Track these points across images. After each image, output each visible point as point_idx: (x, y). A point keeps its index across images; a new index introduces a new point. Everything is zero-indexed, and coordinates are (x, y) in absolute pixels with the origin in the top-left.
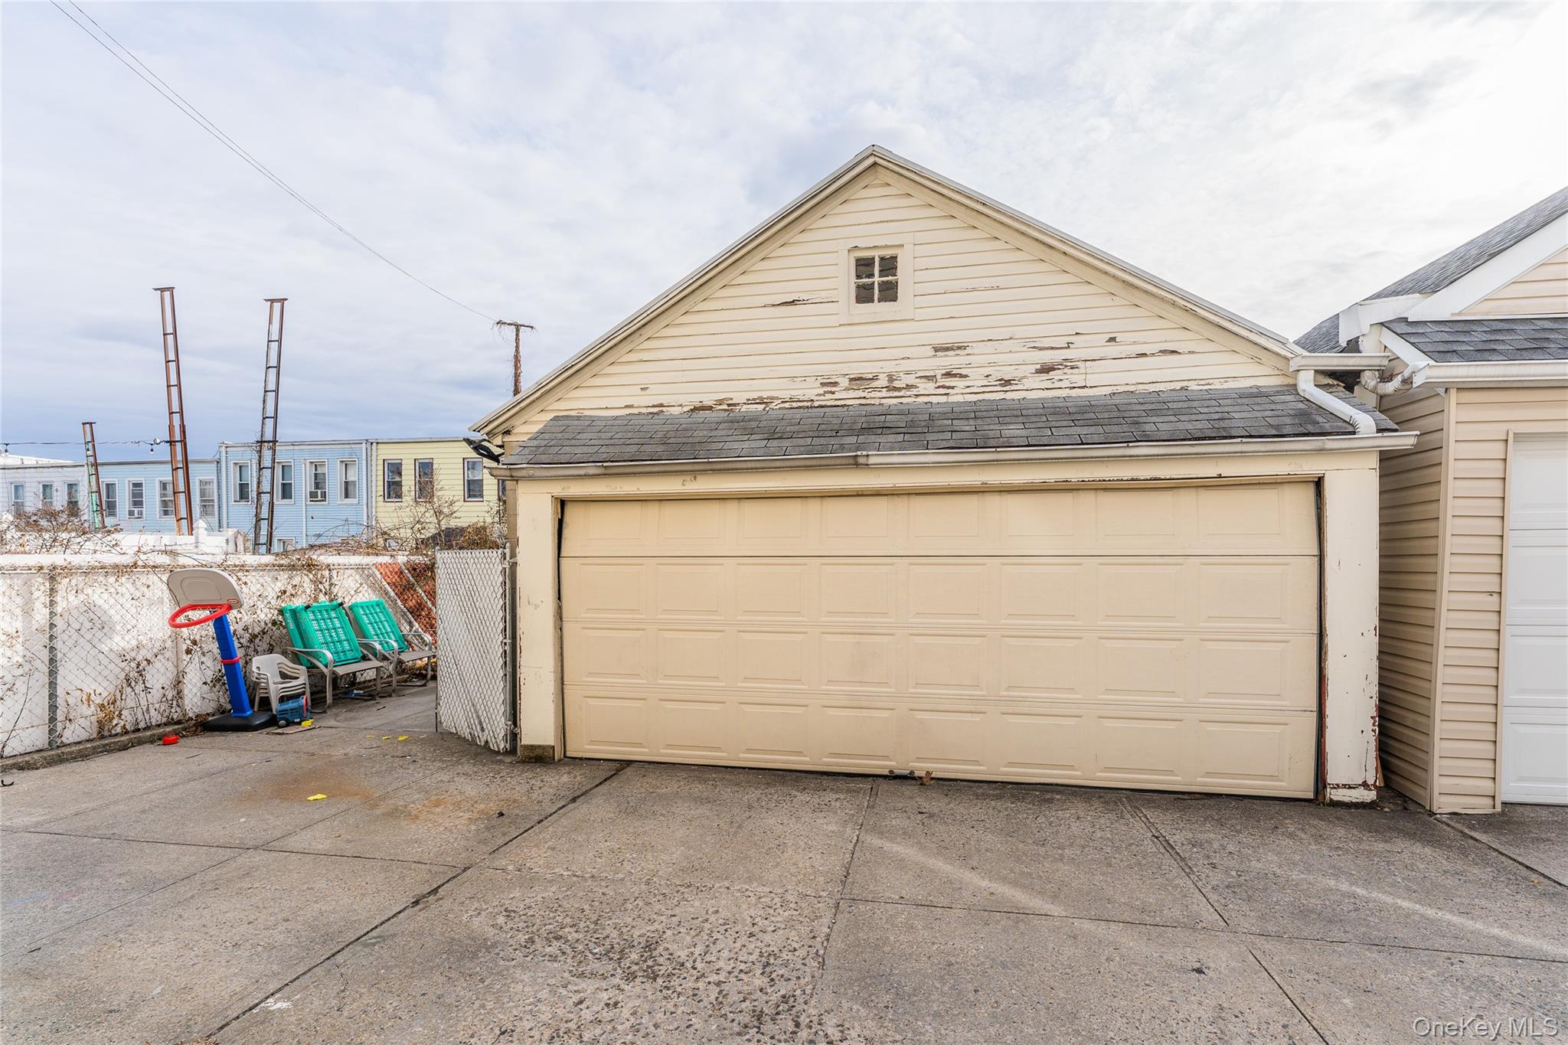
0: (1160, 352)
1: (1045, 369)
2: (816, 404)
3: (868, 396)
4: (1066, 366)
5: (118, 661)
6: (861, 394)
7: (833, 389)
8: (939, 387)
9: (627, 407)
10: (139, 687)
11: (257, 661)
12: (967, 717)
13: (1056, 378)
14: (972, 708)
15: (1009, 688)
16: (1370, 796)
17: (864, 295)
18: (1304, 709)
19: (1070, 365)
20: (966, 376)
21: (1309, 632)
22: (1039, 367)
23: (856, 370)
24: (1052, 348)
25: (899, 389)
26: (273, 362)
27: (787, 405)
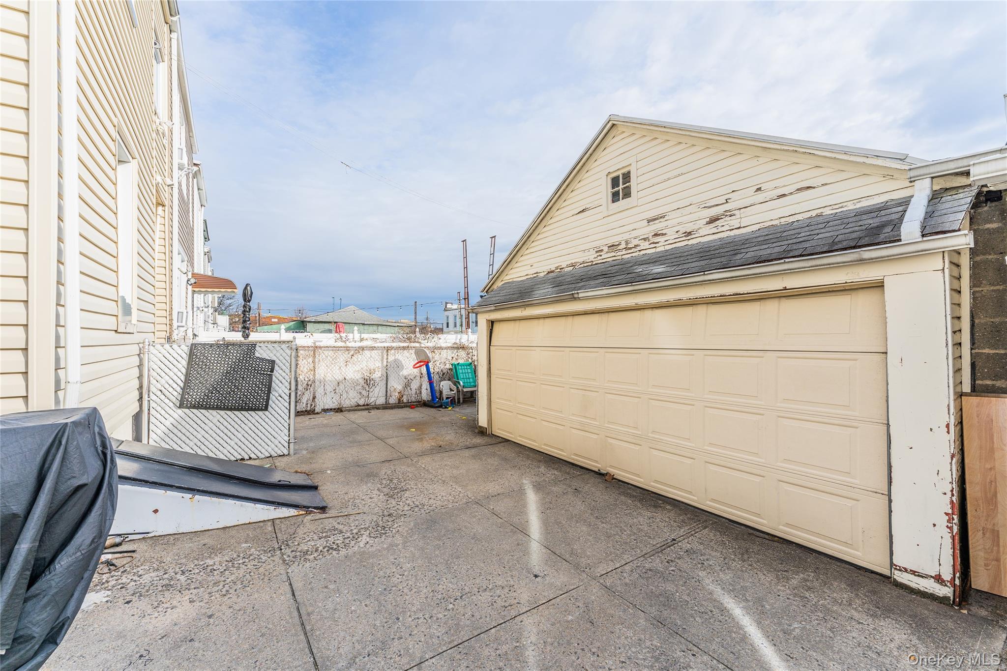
0: (798, 190)
1: (713, 220)
2: (594, 263)
4: (727, 216)
5: (403, 378)
6: (613, 254)
7: (601, 254)
8: (651, 244)
9: (527, 275)
10: (409, 388)
11: (442, 383)
12: (632, 446)
13: (720, 225)
14: (634, 441)
15: (653, 432)
16: (946, 591)
17: (615, 197)
18: (875, 490)
19: (730, 214)
20: (665, 234)
21: (879, 421)
22: (708, 219)
23: (610, 241)
24: (717, 205)
25: (631, 248)
26: (491, 264)
27: (582, 266)
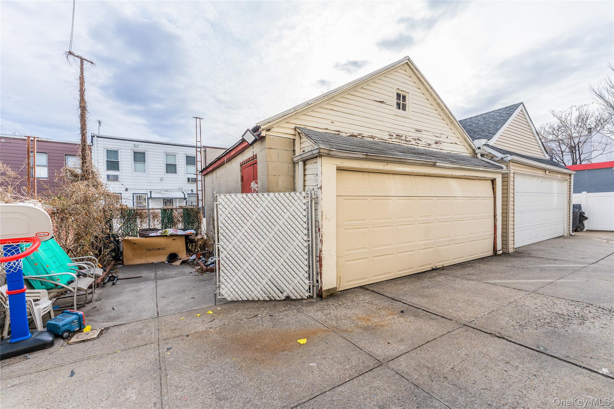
0: (454, 143)
1: (436, 143)
2: (387, 142)
3: (401, 142)
4: (440, 143)
6: (398, 140)
7: (392, 137)
8: (416, 143)
9: (326, 129)
13: (438, 146)
14: (448, 243)
17: (398, 106)
18: (492, 234)
20: (422, 141)
23: (398, 132)
24: (438, 137)
25: (407, 141)
27: (379, 140)
